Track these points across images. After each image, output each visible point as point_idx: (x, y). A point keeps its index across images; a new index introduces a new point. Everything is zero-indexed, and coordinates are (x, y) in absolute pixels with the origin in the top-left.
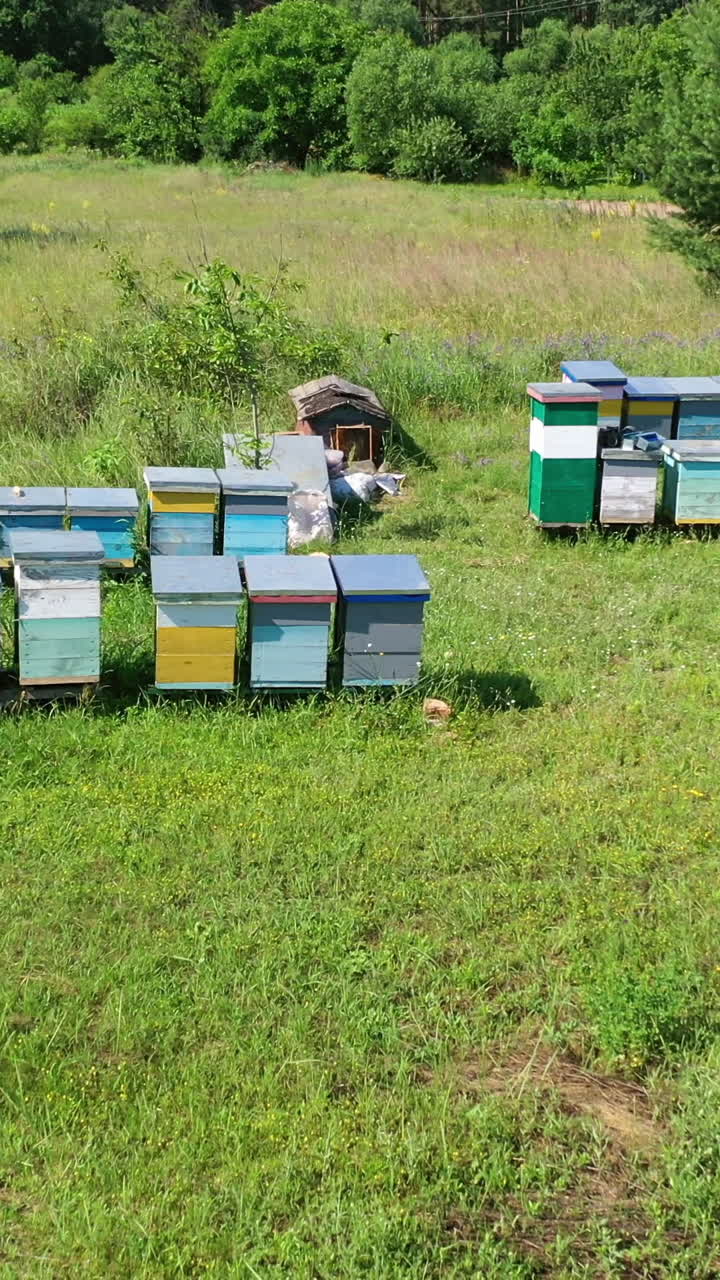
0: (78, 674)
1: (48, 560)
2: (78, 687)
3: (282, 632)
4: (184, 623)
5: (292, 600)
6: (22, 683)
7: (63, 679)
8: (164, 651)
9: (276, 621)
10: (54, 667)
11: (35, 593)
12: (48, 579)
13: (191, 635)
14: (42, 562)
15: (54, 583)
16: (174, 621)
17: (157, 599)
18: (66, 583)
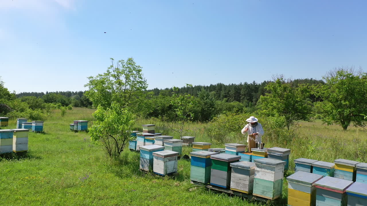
0: (267, 196)
1: (262, 163)
2: (267, 199)
3: (325, 199)
4: (295, 189)
5: (328, 189)
6: (253, 194)
7: (263, 196)
8: (290, 196)
9: (324, 195)
10: (261, 192)
11: (258, 171)
12: (262, 168)
13: (297, 192)
14: (260, 164)
15: (263, 170)
16: (293, 188)
17: (288, 180)
18: (266, 170)
